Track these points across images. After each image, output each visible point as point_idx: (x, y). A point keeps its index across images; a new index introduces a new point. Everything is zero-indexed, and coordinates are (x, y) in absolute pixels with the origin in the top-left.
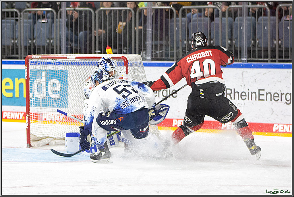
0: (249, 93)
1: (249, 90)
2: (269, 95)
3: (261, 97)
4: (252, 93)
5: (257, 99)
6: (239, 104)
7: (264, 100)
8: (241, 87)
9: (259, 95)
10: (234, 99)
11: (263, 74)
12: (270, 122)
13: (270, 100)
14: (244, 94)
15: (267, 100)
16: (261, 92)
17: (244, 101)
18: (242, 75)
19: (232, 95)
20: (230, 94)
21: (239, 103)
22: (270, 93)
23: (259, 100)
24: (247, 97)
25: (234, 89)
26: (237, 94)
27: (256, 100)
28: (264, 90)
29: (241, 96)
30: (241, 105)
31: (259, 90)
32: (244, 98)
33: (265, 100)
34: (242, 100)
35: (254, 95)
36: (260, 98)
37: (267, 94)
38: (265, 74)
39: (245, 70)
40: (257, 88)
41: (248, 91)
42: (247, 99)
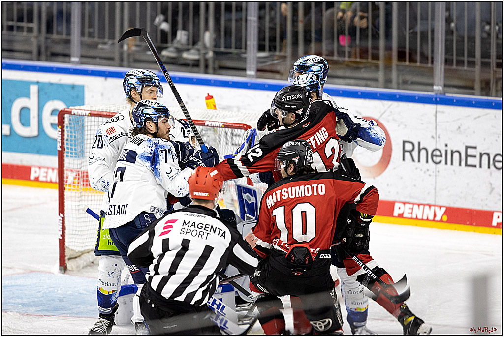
0: (446, 151)
1: (446, 145)
2: (485, 158)
3: (471, 161)
4: (452, 153)
5: (463, 163)
6: (428, 170)
7: (475, 166)
8: (432, 139)
9: (467, 156)
10: (419, 161)
11: (475, 118)
12: (486, 208)
13: (487, 166)
14: (438, 153)
15: (481, 166)
16: (471, 152)
17: (438, 166)
18: (434, 118)
19: (415, 154)
20: (411, 152)
21: (428, 168)
22: (488, 155)
23: (466, 165)
24: (443, 159)
25: (419, 143)
26: (423, 152)
27: (460, 165)
28: (475, 148)
29: (432, 156)
30: (431, 173)
31: (467, 147)
32: (437, 160)
33: (478, 166)
34: (434, 165)
35: (456, 155)
36: (469, 163)
37: (481, 155)
38: (478, 119)
39: (441, 108)
40: (463, 143)
41: (446, 148)
42: (443, 162)
